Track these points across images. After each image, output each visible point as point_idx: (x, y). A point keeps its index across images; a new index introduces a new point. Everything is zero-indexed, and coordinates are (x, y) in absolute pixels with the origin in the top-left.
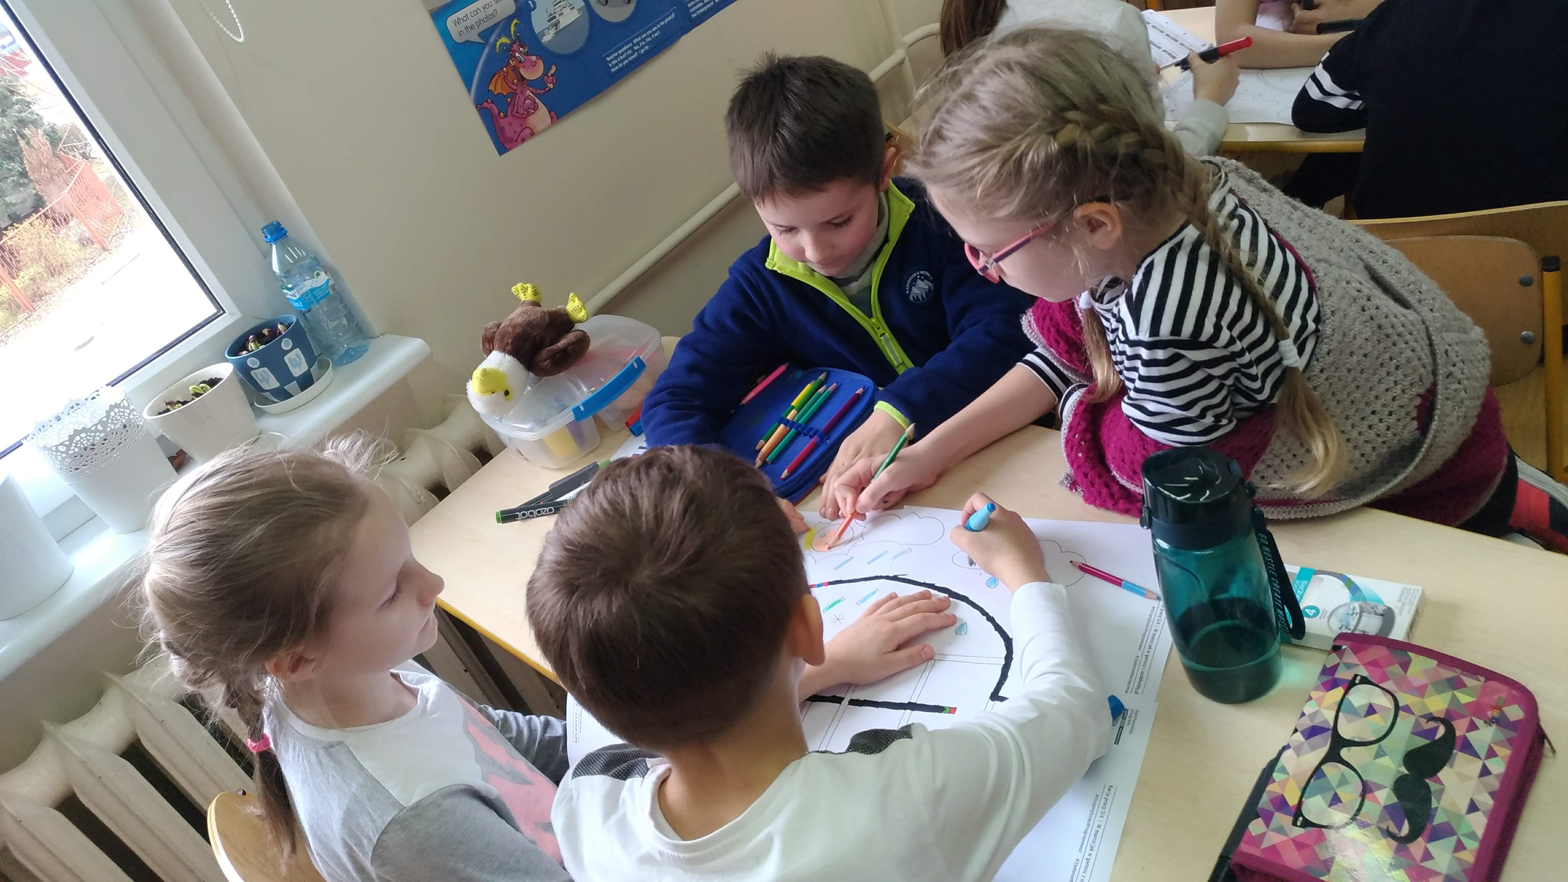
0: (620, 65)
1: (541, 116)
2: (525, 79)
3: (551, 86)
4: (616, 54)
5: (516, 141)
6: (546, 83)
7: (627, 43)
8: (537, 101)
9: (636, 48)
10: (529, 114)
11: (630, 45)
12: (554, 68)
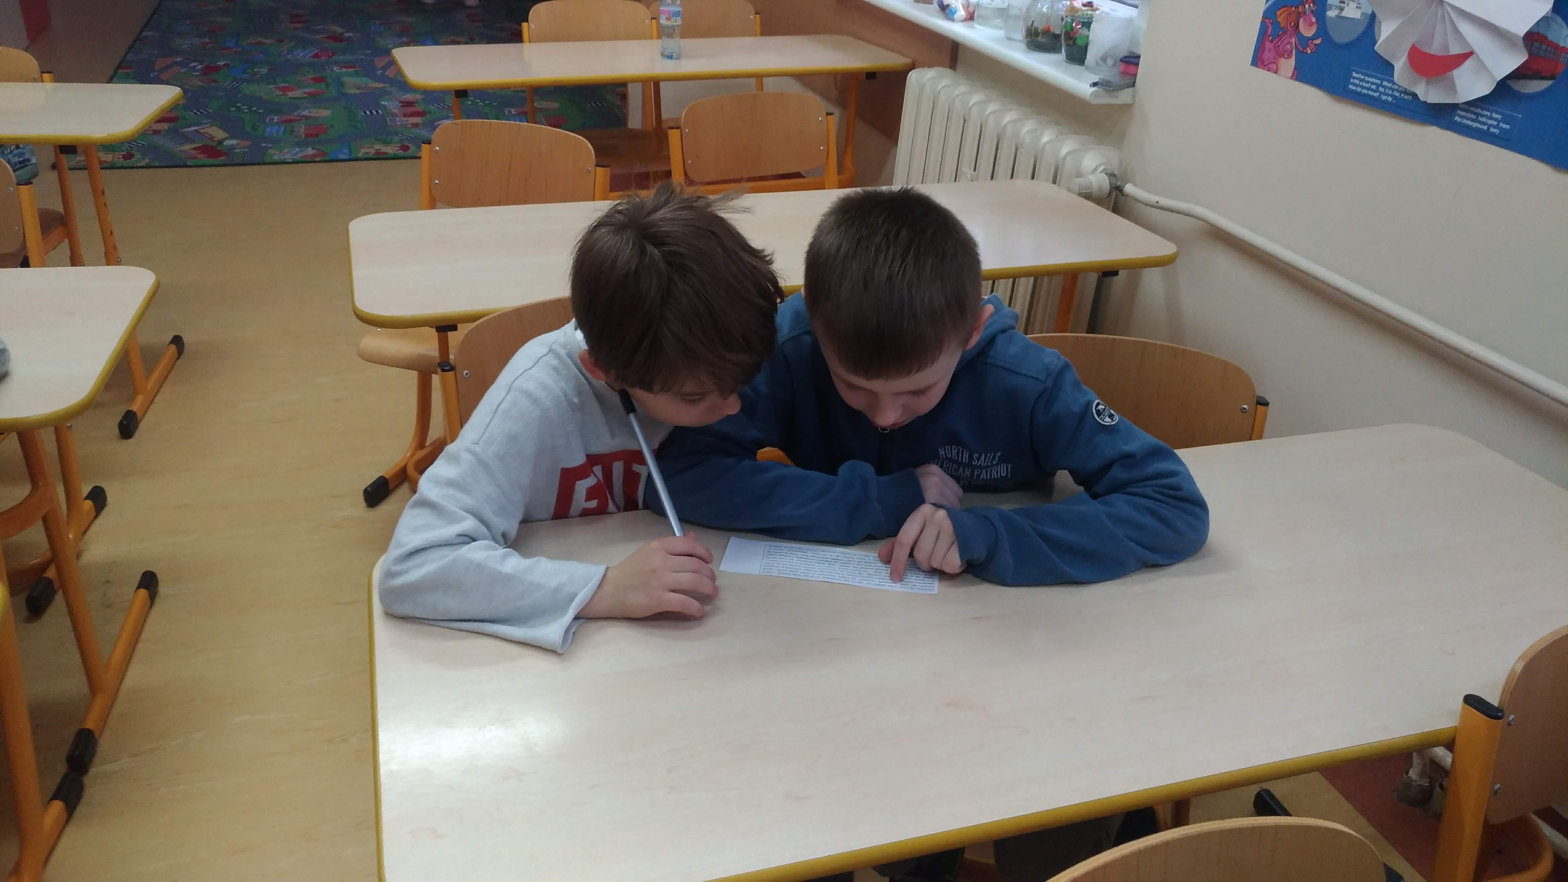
0: (1359, 89)
1: (1288, 65)
2: (1298, 28)
3: (1309, 52)
4: (1362, 77)
5: (1266, 66)
6: (1308, 45)
7: (1377, 78)
8: (1294, 52)
9: (1381, 89)
10: (1283, 56)
11: (1379, 82)
12: (1318, 41)
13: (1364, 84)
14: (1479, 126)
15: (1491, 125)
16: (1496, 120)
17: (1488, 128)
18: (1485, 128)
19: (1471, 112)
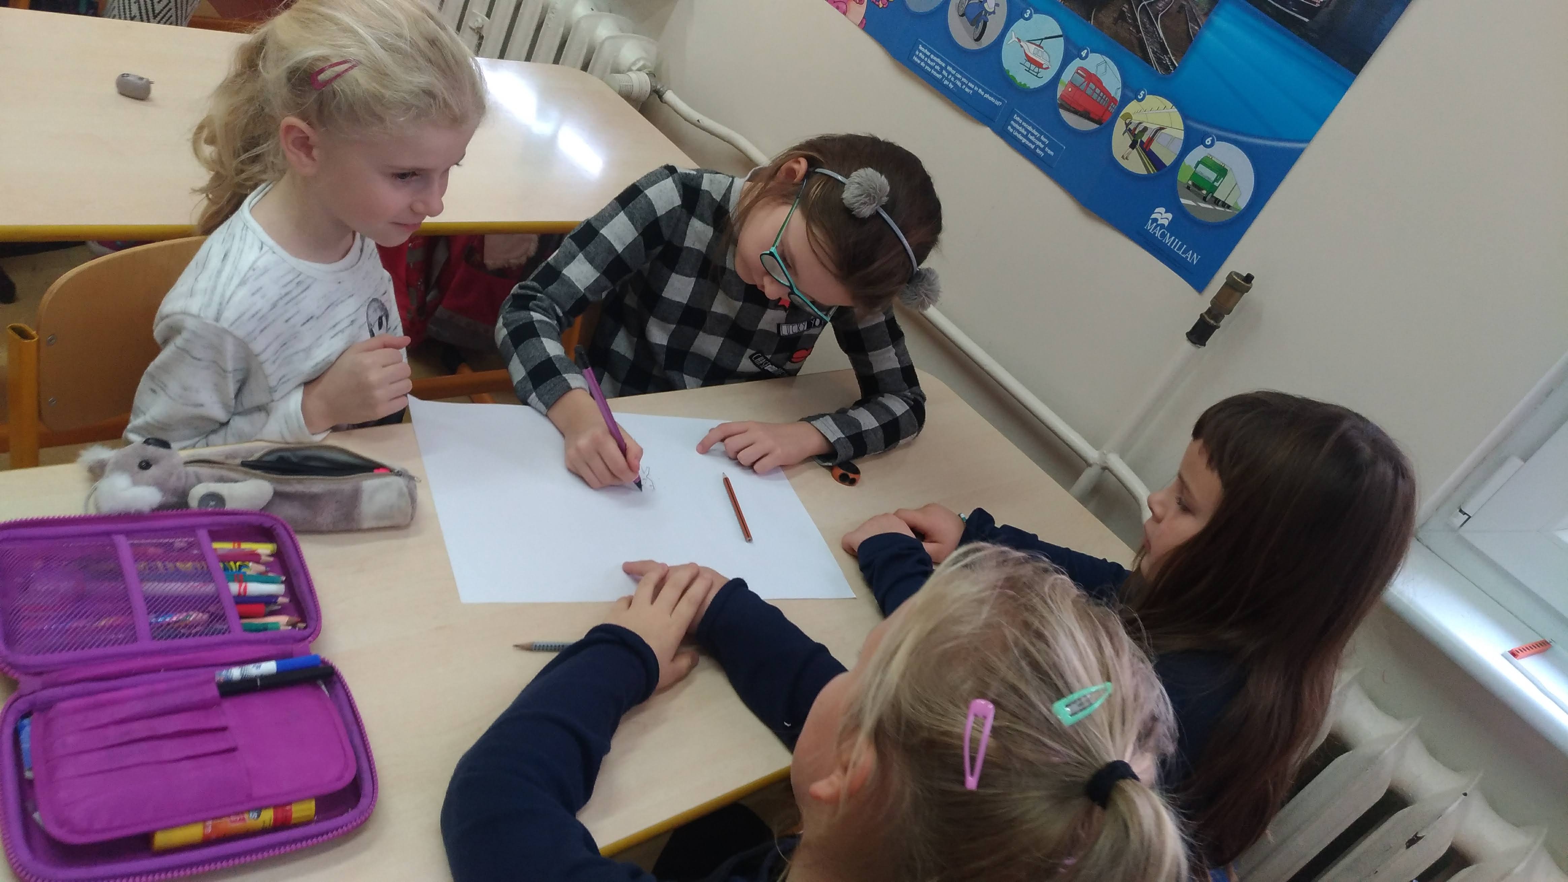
0: (923, 64)
1: (858, 11)
3: (881, 6)
4: (928, 54)
5: (835, 2)
7: (942, 60)
9: (944, 72)
11: (944, 65)
13: (929, 62)
14: (1027, 143)
15: (1038, 146)
16: (1043, 143)
17: (1035, 148)
18: (1033, 147)
19: (1023, 127)
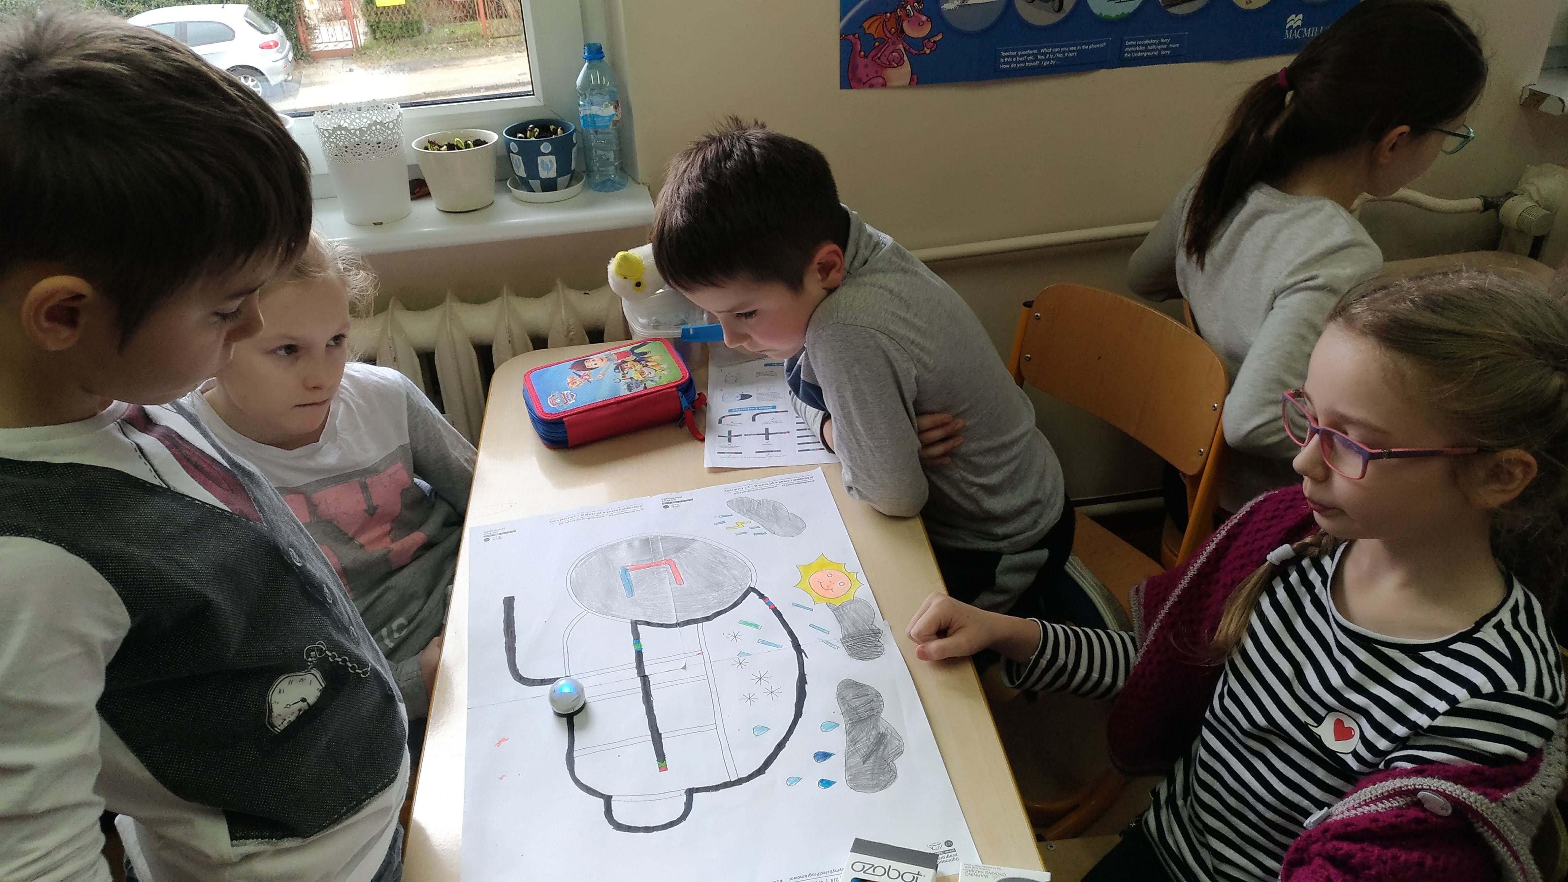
0: (1013, 65)
4: (1014, 53)
7: (1032, 48)
9: (1039, 57)
11: (1036, 51)
12: (940, 37)
13: (1018, 59)
14: (1149, 54)
15: (1161, 49)
16: (1165, 44)
18: (1156, 53)
19: (1139, 45)
